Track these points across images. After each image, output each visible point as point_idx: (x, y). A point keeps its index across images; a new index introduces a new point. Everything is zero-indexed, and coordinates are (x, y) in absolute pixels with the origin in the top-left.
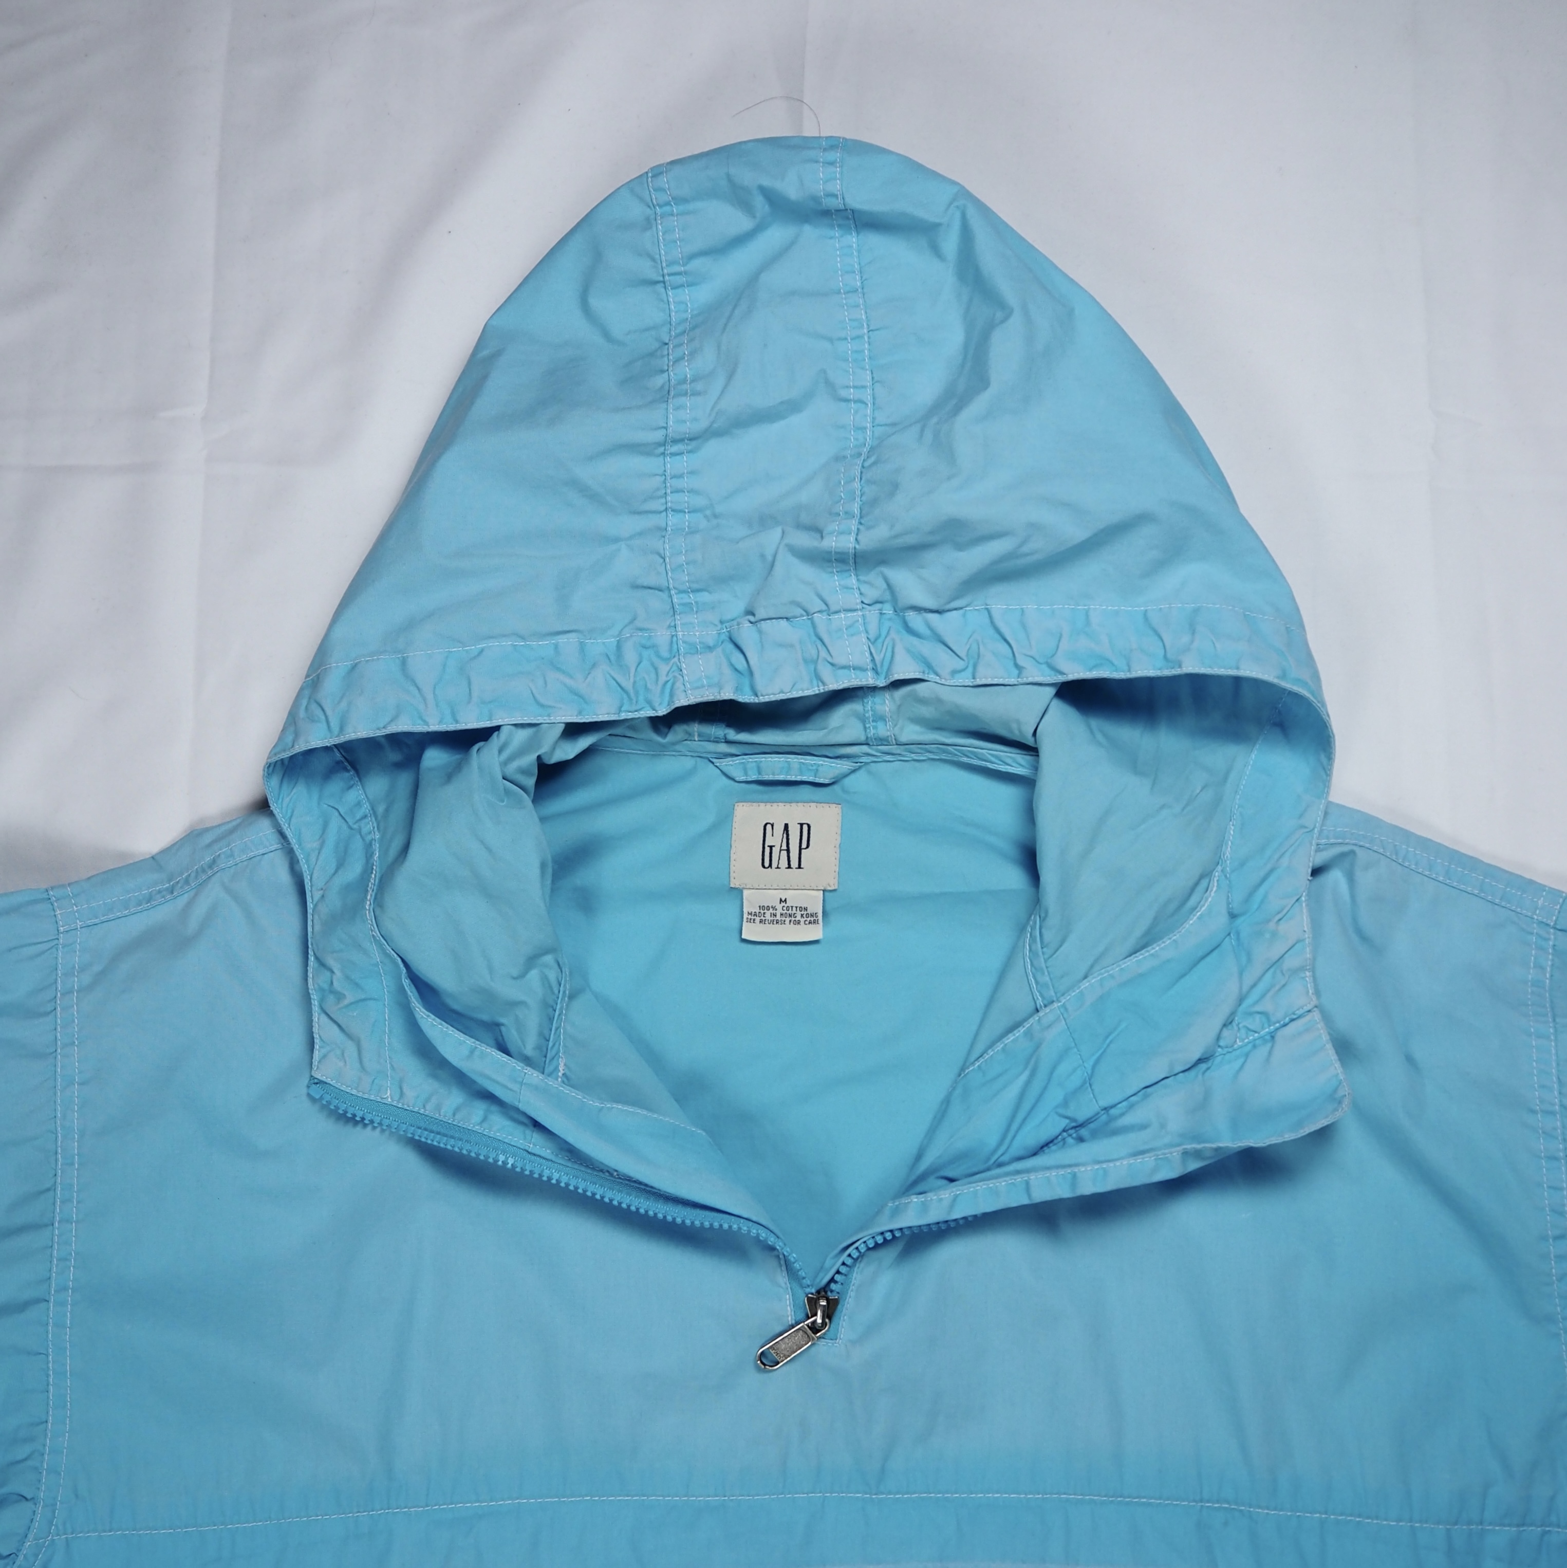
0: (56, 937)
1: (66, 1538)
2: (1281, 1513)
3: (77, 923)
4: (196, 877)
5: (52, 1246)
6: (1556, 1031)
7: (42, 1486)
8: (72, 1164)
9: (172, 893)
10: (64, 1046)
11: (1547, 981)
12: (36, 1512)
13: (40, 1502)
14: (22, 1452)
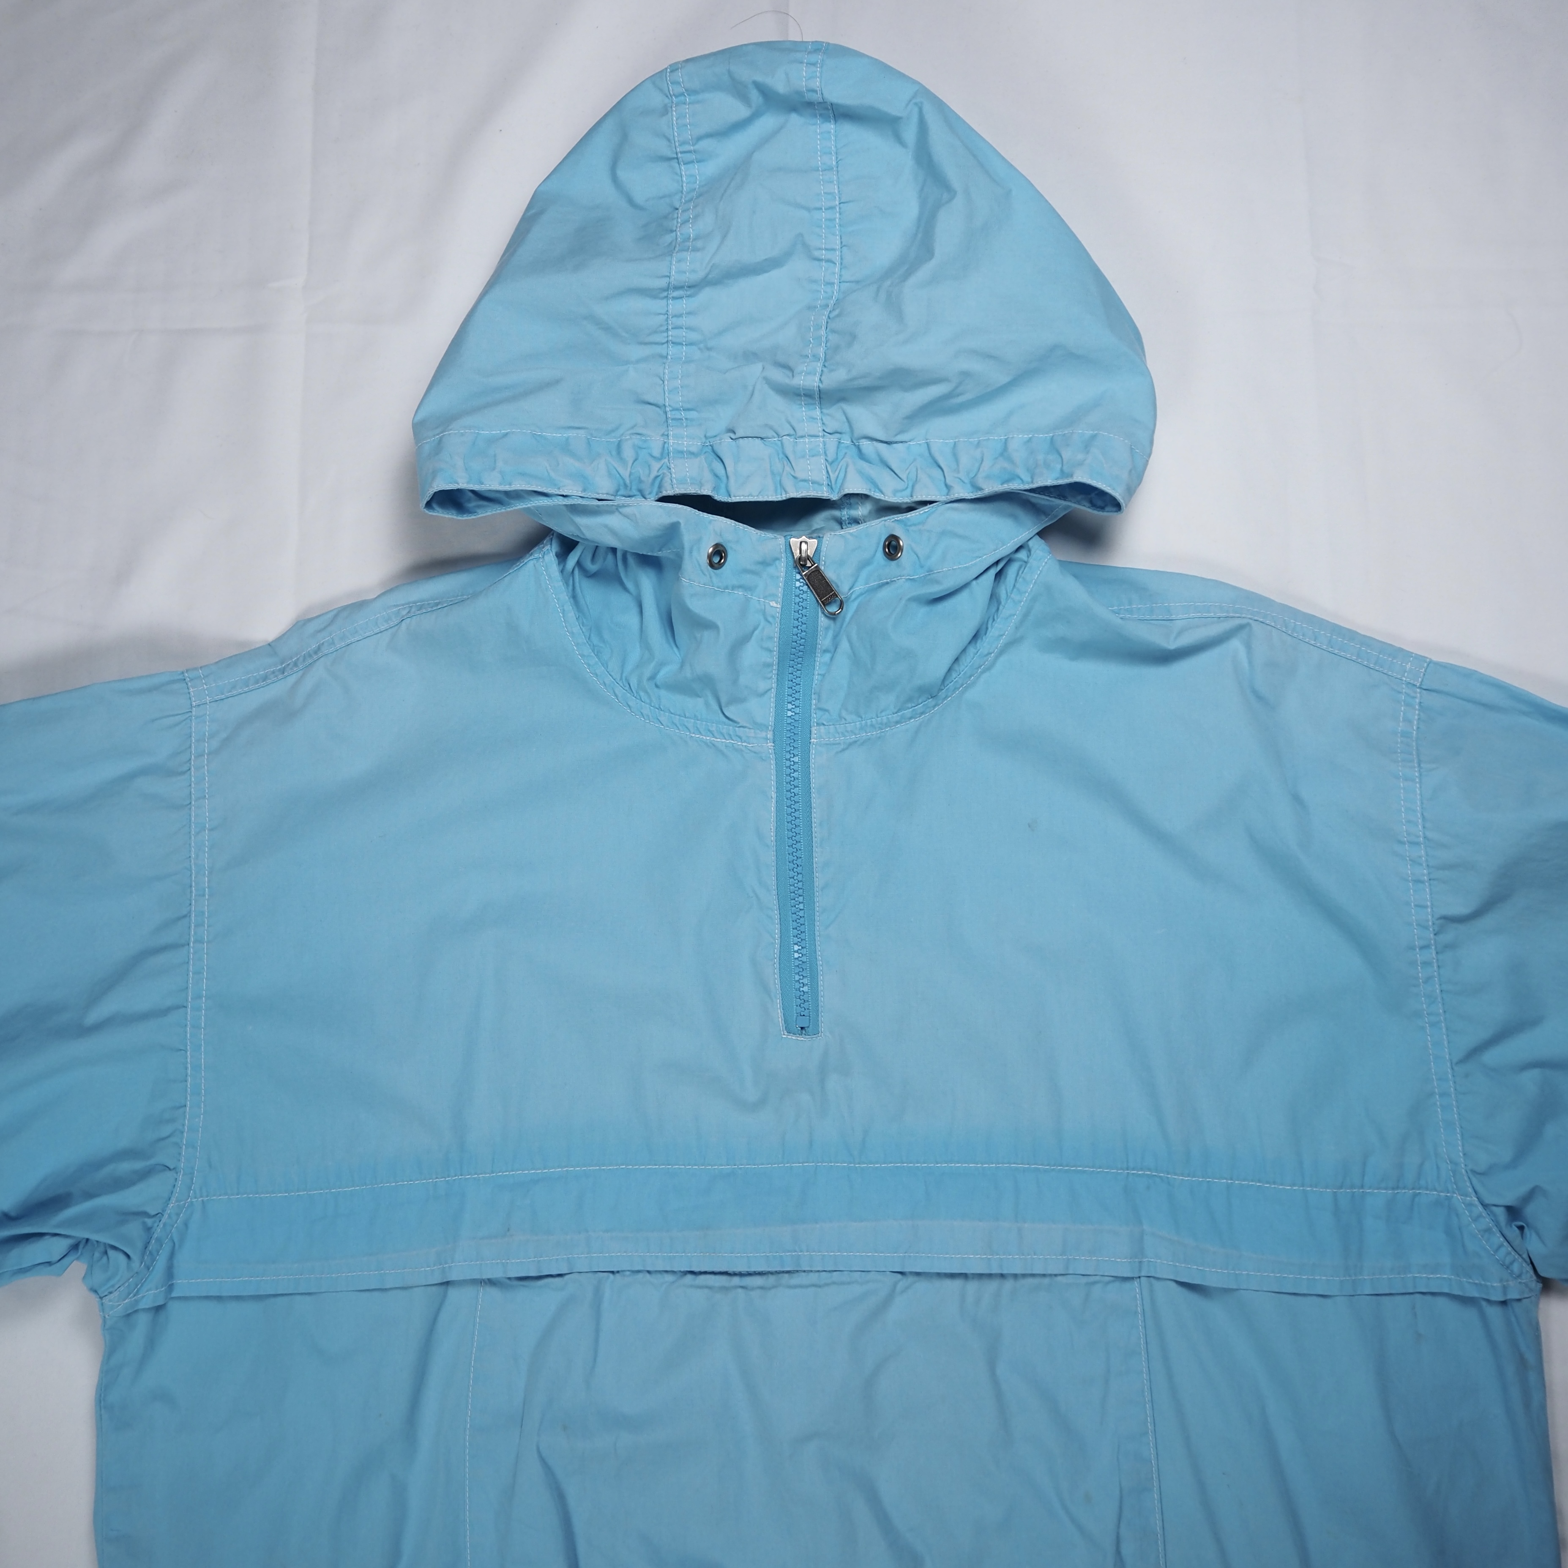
0: (190, 710)
1: (203, 1200)
2: (1194, 1179)
3: (206, 698)
4: (304, 660)
5: (188, 963)
6: (1420, 775)
7: (182, 1159)
8: (204, 895)
9: (283, 673)
10: (197, 799)
11: (1414, 732)
12: (177, 1180)
13: (181, 1171)
14: (166, 1130)
